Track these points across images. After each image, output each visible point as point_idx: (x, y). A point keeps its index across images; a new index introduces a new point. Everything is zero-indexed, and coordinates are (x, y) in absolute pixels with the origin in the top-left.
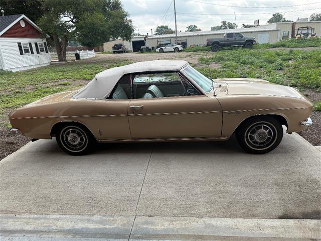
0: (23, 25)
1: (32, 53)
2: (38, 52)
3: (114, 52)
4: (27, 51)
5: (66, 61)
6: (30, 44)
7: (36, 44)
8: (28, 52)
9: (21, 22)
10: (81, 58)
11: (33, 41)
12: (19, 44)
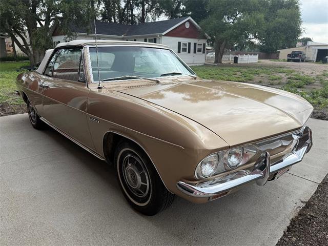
0: (187, 26)
1: (189, 52)
2: (195, 52)
3: (289, 60)
4: (184, 50)
5: (221, 63)
6: (189, 44)
7: (195, 44)
8: (186, 51)
9: (186, 24)
10: (239, 62)
11: (192, 41)
12: (179, 43)
